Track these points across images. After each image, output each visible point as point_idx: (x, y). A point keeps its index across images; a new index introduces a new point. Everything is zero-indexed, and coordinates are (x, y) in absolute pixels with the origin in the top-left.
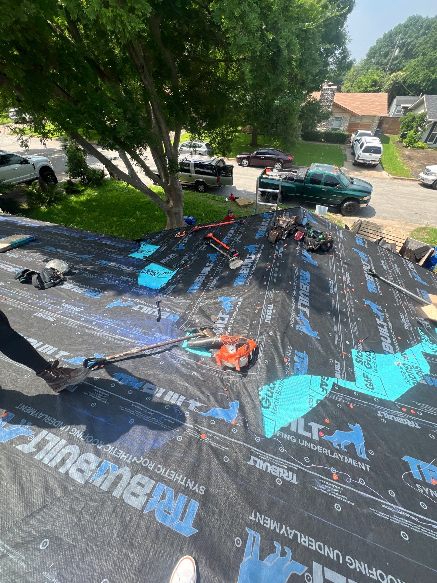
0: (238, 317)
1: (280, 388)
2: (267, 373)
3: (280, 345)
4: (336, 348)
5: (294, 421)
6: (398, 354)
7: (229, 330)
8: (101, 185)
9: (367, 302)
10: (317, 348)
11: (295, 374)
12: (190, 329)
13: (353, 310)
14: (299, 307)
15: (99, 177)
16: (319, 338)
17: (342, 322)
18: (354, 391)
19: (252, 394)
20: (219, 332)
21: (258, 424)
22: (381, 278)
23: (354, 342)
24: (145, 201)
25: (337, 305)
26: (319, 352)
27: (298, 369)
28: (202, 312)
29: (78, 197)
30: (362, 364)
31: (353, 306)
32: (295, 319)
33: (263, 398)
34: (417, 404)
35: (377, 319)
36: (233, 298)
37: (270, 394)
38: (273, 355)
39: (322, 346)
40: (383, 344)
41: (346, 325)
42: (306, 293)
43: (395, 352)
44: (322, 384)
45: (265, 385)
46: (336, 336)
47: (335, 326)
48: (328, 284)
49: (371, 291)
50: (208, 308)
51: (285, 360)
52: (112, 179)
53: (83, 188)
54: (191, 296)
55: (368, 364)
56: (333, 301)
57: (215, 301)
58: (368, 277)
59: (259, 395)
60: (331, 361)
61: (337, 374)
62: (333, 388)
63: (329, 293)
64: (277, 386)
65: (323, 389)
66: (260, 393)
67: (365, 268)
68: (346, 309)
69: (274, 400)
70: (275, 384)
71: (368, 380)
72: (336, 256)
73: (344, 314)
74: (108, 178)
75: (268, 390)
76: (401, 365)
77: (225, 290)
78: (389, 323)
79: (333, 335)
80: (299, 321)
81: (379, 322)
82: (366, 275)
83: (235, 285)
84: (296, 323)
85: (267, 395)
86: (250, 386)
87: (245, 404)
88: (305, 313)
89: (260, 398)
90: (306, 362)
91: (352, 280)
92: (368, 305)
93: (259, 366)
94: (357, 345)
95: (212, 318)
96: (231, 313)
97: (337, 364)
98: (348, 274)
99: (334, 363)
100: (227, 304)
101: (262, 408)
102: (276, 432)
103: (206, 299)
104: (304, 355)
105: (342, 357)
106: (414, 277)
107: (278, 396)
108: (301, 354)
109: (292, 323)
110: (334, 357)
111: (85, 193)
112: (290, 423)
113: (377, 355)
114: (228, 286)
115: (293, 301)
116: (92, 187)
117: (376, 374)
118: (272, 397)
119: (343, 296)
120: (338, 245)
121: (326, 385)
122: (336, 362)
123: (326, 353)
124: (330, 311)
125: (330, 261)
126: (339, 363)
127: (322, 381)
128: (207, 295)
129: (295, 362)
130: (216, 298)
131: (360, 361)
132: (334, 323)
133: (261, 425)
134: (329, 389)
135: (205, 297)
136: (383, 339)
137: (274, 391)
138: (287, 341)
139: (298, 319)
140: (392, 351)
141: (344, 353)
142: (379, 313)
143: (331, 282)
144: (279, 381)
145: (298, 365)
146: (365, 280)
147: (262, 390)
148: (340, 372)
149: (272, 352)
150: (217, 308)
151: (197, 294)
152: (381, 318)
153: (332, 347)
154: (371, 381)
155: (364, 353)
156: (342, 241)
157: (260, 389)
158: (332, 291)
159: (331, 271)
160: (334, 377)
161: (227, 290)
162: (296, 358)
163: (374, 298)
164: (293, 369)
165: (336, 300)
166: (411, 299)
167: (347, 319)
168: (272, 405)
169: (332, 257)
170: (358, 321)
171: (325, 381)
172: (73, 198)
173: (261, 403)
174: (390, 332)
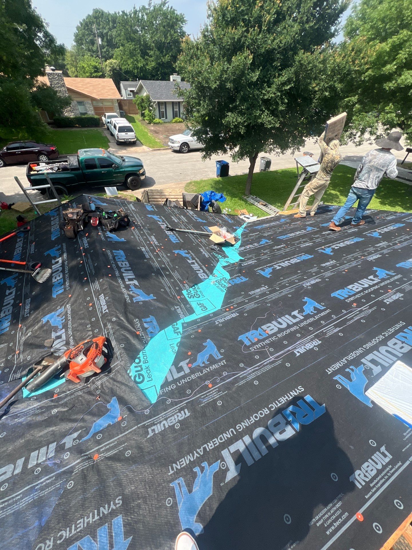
0: (74, 326)
1: (145, 358)
2: (128, 354)
3: (127, 324)
4: (171, 298)
5: (168, 373)
6: (211, 276)
7: (72, 342)
9: (176, 252)
10: (158, 307)
11: (151, 338)
12: (24, 373)
13: (170, 263)
14: (127, 283)
16: (155, 298)
17: (167, 275)
18: (197, 319)
19: (124, 381)
20: (61, 352)
21: (141, 400)
22: (177, 229)
23: (181, 285)
25: (156, 264)
26: (161, 308)
27: (151, 332)
28: (29, 345)
30: (193, 298)
31: (168, 260)
32: (129, 295)
33: (135, 377)
34: (232, 301)
35: (188, 260)
36: (59, 310)
37: (139, 369)
38: (125, 336)
39: (160, 302)
40: (199, 275)
41: (170, 276)
42: (127, 268)
43: (208, 276)
44: (174, 331)
45: (131, 364)
46: (168, 289)
47: (163, 282)
48: (142, 252)
49: (174, 242)
50: (36, 337)
51: (138, 333)
55: (197, 294)
56: (152, 263)
57: (40, 324)
58: (169, 233)
59: (130, 377)
60: (173, 309)
61: (181, 315)
62: (184, 328)
63: (146, 259)
64: (142, 358)
65: (177, 333)
66: (130, 375)
67: (163, 227)
68: (165, 264)
69: (145, 371)
70: (139, 358)
71: (202, 306)
72: (137, 226)
73: (165, 269)
75: (136, 367)
76: (215, 283)
77: (45, 308)
78: (196, 259)
79: (165, 289)
80: (133, 295)
81: (190, 262)
82: (166, 232)
83: (54, 296)
84: (131, 297)
85: (137, 371)
86: (120, 376)
87: (122, 394)
88: (135, 286)
89: (132, 378)
90: (155, 323)
91: (157, 240)
92: (178, 254)
93: (118, 354)
94: (184, 286)
95: (45, 344)
96: (65, 326)
97: (178, 308)
98: (153, 237)
99: (175, 309)
100: (55, 320)
101: (139, 385)
102: (158, 393)
103: (27, 330)
104: (151, 318)
105: (178, 301)
106: (196, 220)
107: (147, 365)
108: (148, 320)
109: (128, 299)
110: (173, 304)
112: (166, 377)
113: (199, 285)
114: (47, 301)
115: (120, 281)
117: (204, 298)
118: (142, 369)
119: (157, 256)
120: (134, 217)
121: (178, 329)
122: (176, 307)
123: (166, 306)
124: (154, 272)
125: (134, 232)
126: (178, 307)
127: (174, 328)
128: (25, 325)
129: (146, 329)
130: (40, 321)
131: (191, 296)
132: (161, 280)
133: (144, 399)
134: (181, 330)
135: (25, 328)
136: (197, 272)
137: (141, 364)
138: (131, 316)
139: (131, 293)
140: (206, 277)
141: (178, 297)
142: (187, 255)
143: (143, 249)
144: (141, 353)
145: (150, 329)
146: (167, 236)
147: (130, 371)
148: (182, 313)
149: (122, 334)
150: (46, 331)
152: (190, 258)
153: (169, 298)
154: (203, 305)
155: (191, 289)
156: (136, 212)
157: (128, 372)
158: (147, 256)
160: (180, 319)
161: (48, 306)
162: (146, 325)
163: (179, 246)
164: (147, 335)
165: (154, 262)
166: (201, 235)
167: (168, 271)
168: (146, 375)
169: (134, 229)
170: (176, 269)
171: (176, 326)
173: (135, 382)
174: (199, 265)
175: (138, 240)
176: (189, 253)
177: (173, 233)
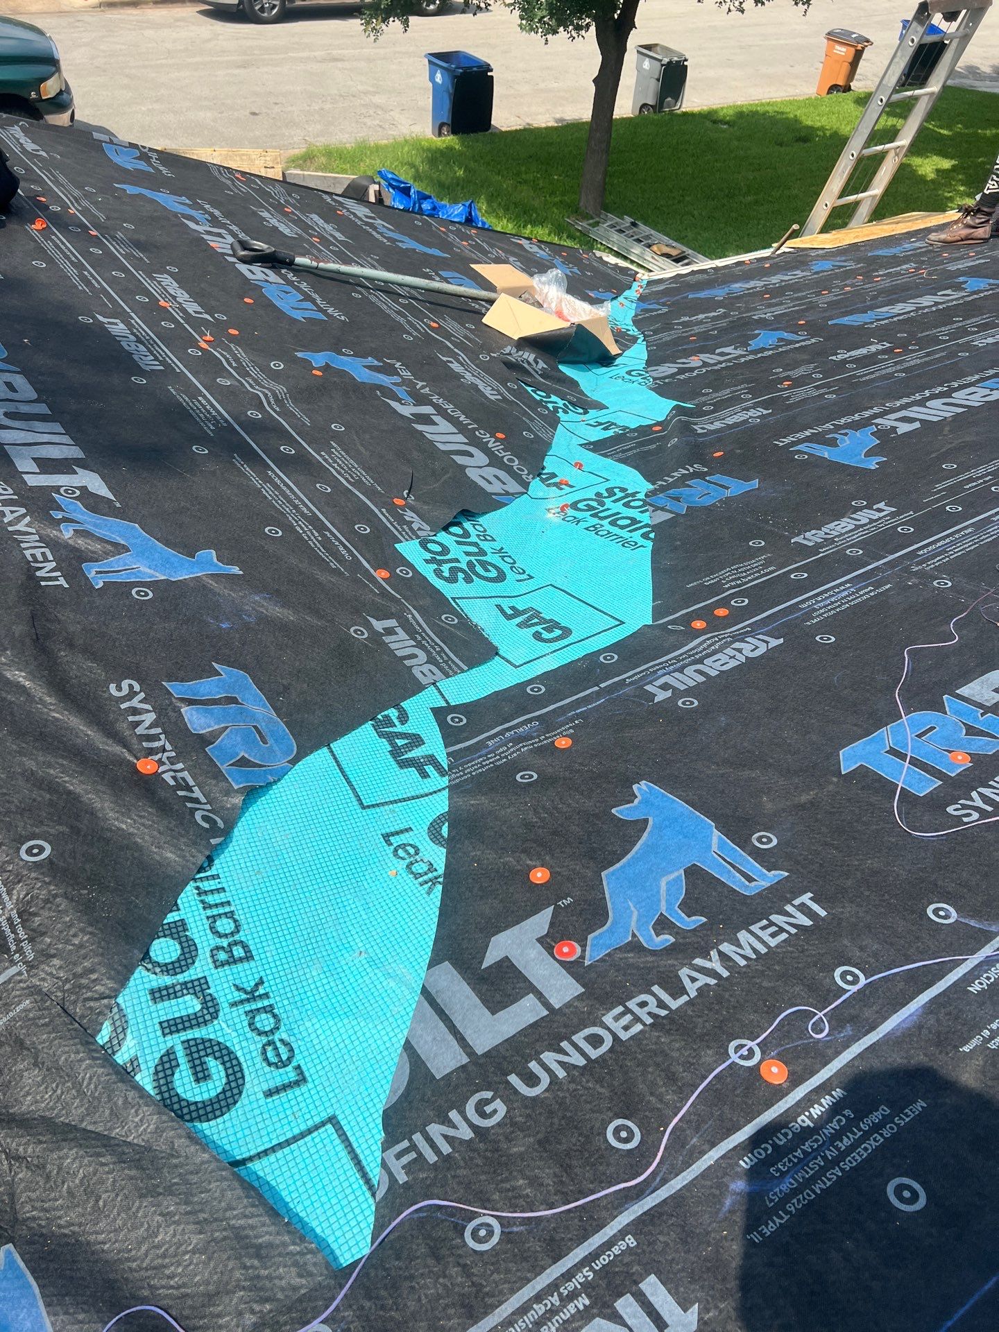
1: (225, 925)
2: (87, 909)
3: (53, 710)
4: (336, 572)
5: (418, 1017)
6: (536, 485)
9: (319, 359)
10: (264, 620)
11: (252, 793)
13: (290, 405)
14: (32, 481)
16: (236, 570)
17: (284, 462)
19: (75, 1113)
22: (299, 260)
23: (383, 516)
25: (210, 403)
26: (283, 627)
27: (243, 762)
30: (468, 579)
31: (280, 389)
32: (53, 544)
33: (167, 1065)
35: (394, 404)
37: (190, 1005)
38: (51, 786)
39: (277, 595)
40: (473, 475)
41: (300, 465)
42: (24, 409)
43: (526, 485)
45: (123, 979)
46: (302, 527)
47: (268, 491)
48: (112, 340)
49: (298, 315)
51: (146, 766)
55: (484, 565)
56: (184, 399)
58: (256, 273)
60: (358, 633)
61: (420, 668)
62: (450, 735)
63: (141, 372)
64: (198, 931)
65: (419, 766)
66: (121, 1058)
67: (222, 244)
68: (260, 406)
69: (238, 1017)
70: (178, 931)
71: (528, 617)
72: (61, 222)
73: (266, 429)
75: (159, 995)
76: (570, 512)
78: (435, 399)
79: (288, 528)
80: (81, 543)
81: (407, 410)
82: (243, 268)
84: (71, 560)
85: (171, 1027)
88: (86, 497)
89: (145, 1079)
90: (258, 707)
91: (196, 296)
92: (327, 368)
94: (401, 520)
98: (167, 280)
99: (376, 637)
101: (206, 1127)
102: (375, 1173)
104: (226, 679)
105: (384, 593)
107: (246, 974)
108: (206, 687)
109: (47, 569)
110: (359, 610)
112: (408, 1047)
113: (483, 520)
117: (531, 585)
118: (211, 1010)
119: (208, 366)
120: (40, 181)
121: (416, 741)
122: (379, 625)
123: (316, 613)
124: (203, 439)
125: (49, 246)
126: (392, 623)
129: (205, 741)
131: (453, 571)
132: (257, 482)
134: (434, 745)
136: (460, 460)
137: (202, 967)
138: (80, 667)
139: (67, 533)
140: (513, 486)
141: (381, 575)
142: (385, 380)
143: (118, 328)
144: (188, 897)
145: (231, 746)
146: (248, 287)
148: (422, 656)
152: (401, 392)
153: (323, 577)
154: (537, 614)
155: (442, 537)
156: (47, 165)
158: (148, 362)
159: (82, 287)
160: (420, 688)
162: (197, 721)
163: (326, 336)
164: (218, 775)
165: (194, 393)
167: (291, 441)
168: (247, 1049)
169: (45, 232)
170: (336, 436)
171: (399, 728)
173: (172, 1105)
174: (462, 429)
175: (76, 280)
176: (389, 370)
177: (284, 277)
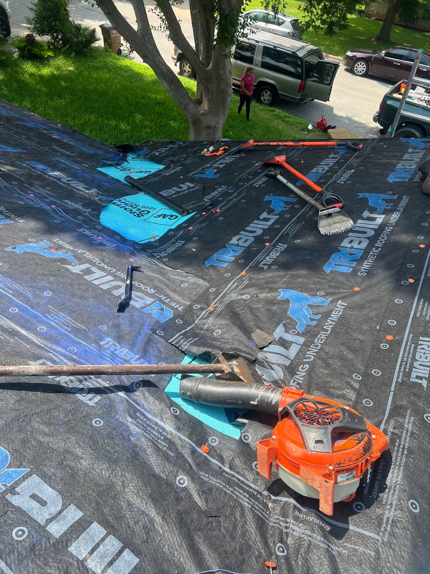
0: (327, 349)
7: (301, 376)
8: (85, 55)
12: (196, 350)
15: (84, 39)
24: (156, 98)
28: (234, 314)
29: (37, 67)
36: (319, 299)
50: (251, 309)
52: (106, 50)
53: (50, 54)
54: (212, 272)
57: (272, 295)
74: (99, 47)
83: (327, 269)
95: (255, 336)
96: (309, 335)
100: (300, 310)
103: (247, 287)
111: (52, 62)
114: (309, 268)
116: (67, 55)
135: (246, 282)
150: (273, 315)
151: (227, 271)
161: (305, 277)
172: (29, 68)
